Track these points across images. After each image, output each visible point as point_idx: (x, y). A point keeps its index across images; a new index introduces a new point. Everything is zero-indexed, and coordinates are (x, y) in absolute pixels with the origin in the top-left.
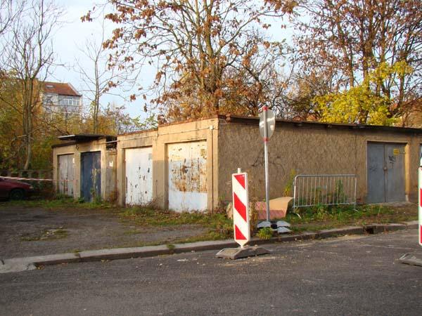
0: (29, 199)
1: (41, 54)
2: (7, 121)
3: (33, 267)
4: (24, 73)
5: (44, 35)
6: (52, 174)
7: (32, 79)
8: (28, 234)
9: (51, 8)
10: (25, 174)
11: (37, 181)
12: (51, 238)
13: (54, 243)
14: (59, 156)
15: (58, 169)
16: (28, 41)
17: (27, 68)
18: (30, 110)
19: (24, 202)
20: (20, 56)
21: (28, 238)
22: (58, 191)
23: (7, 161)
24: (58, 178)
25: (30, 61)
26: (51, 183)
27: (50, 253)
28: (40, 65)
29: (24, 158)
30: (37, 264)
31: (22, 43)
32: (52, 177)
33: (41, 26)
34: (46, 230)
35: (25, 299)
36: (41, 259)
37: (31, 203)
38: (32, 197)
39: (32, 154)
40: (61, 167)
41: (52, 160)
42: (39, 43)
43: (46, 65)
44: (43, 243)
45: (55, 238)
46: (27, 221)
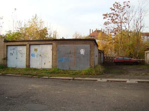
0: (138, 65)
1: (141, 25)
2: (132, 44)
3: (137, 82)
4: (136, 31)
5: (142, 19)
6: (144, 58)
7: (139, 32)
8: (137, 74)
9: (143, 12)
10: (137, 58)
11: (140, 60)
12: (143, 75)
13: (144, 77)
14: (146, 53)
15: (146, 57)
16: (137, 22)
17: (137, 29)
18: (138, 41)
19: (137, 66)
20: (135, 26)
21: (136, 75)
22: (146, 63)
23: (132, 54)
24: (146, 59)
25: (138, 27)
26: (144, 61)
27: (142, 79)
28: (141, 28)
29: (137, 54)
30: (138, 82)
31: (136, 23)
32: (144, 59)
33: (141, 17)
34: (142, 73)
35: (134, 90)
36: (139, 80)
37: (138, 66)
38: (139, 64)
39: (139, 52)
40: (147, 56)
41: (144, 54)
42: (140, 21)
43: (142, 28)
44: (140, 76)
45: (144, 75)
46: (137, 70)
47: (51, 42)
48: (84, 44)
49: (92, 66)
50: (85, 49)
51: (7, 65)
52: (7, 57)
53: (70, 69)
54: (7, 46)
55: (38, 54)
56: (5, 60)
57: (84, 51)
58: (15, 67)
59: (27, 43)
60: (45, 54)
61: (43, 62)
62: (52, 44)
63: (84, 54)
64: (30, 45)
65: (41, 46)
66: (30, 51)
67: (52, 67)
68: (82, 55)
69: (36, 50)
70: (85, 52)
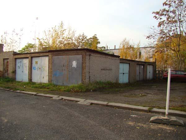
47: (47, 54)
48: (76, 55)
49: (84, 81)
50: (77, 60)
51: (15, 78)
52: (15, 71)
53: (63, 84)
54: (16, 59)
55: (38, 67)
56: (14, 74)
57: (76, 63)
58: (21, 81)
59: (29, 55)
60: (43, 68)
61: (42, 76)
62: (48, 56)
63: (76, 67)
64: (32, 57)
65: (40, 58)
66: (32, 64)
67: (49, 81)
68: (74, 68)
69: (37, 63)
70: (77, 65)
